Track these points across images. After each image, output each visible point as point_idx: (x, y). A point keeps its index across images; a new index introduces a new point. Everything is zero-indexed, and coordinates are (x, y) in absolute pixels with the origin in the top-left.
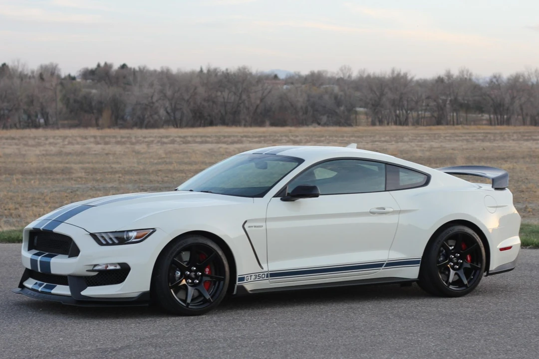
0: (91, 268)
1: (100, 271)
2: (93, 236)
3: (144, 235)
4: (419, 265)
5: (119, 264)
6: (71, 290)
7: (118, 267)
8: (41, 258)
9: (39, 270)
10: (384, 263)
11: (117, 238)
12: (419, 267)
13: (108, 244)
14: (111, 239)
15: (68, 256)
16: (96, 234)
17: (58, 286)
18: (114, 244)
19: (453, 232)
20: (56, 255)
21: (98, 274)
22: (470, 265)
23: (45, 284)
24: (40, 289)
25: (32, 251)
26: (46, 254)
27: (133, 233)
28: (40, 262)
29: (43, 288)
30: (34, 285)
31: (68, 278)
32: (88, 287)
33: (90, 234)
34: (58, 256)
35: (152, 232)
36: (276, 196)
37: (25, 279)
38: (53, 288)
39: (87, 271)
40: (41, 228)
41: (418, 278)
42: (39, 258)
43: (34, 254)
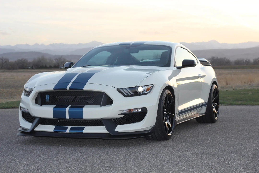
0: (121, 113)
1: (125, 114)
3: (149, 90)
4: (207, 106)
5: (142, 108)
6: (107, 128)
7: (140, 110)
8: (69, 110)
9: (67, 117)
10: (200, 105)
11: (133, 92)
12: (206, 107)
13: (128, 96)
14: (129, 92)
16: (120, 90)
17: (86, 127)
18: (132, 96)
20: (84, 106)
21: (124, 116)
22: (216, 105)
23: (69, 128)
24: (68, 131)
25: (44, 105)
26: (70, 106)
27: (145, 87)
28: (69, 112)
29: (70, 130)
30: (55, 129)
31: (102, 121)
32: (117, 126)
33: (117, 90)
34: (86, 106)
35: (153, 87)
36: (174, 66)
37: (36, 126)
38: (83, 129)
39: (119, 114)
40: (68, 88)
41: (205, 113)
42: (67, 109)
43: (55, 107)
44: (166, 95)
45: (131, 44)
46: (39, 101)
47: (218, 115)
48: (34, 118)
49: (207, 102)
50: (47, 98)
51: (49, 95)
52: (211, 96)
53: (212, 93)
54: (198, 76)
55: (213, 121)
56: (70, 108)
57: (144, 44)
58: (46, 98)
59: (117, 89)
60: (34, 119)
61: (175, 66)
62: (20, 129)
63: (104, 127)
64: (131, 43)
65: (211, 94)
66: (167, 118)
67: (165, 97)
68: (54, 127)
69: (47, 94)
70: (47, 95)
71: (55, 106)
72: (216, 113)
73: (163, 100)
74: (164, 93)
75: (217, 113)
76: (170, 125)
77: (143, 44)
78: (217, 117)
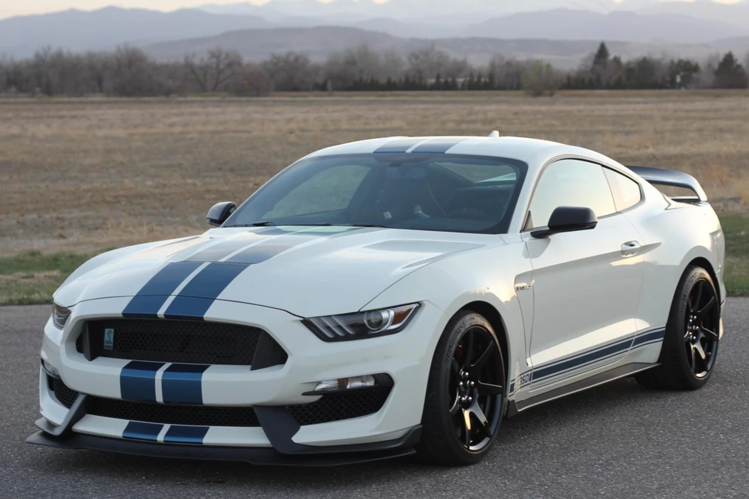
0: (310, 389)
1: (324, 393)
2: (307, 322)
3: (404, 317)
4: (662, 339)
5: (375, 376)
6: (269, 434)
7: (371, 383)
8: (164, 376)
9: (159, 398)
10: (632, 340)
11: (352, 326)
12: (662, 342)
13: (337, 339)
14: (339, 327)
15: (250, 367)
16: (312, 320)
17: (212, 428)
18: (347, 338)
19: (696, 278)
20: (207, 367)
21: (321, 399)
22: (705, 333)
23: (166, 427)
24: (161, 437)
25: (100, 360)
26: (168, 365)
27: (389, 312)
28: (164, 382)
29: (168, 434)
30: (127, 430)
31: (256, 411)
32: (302, 427)
33: (301, 321)
34: (213, 367)
35: (417, 309)
36: (523, 230)
37: (77, 418)
38: (203, 433)
39: (303, 394)
40: (161, 312)
41: (658, 362)
42: (159, 375)
43: (127, 367)
44: (463, 330)
45: (409, 151)
46: (87, 344)
47: (709, 366)
48: (75, 394)
49: (665, 325)
50: (109, 335)
51: (113, 330)
52: (680, 306)
53: (682, 297)
54: (620, 249)
55: (690, 385)
56: (166, 371)
57: (447, 152)
58: (106, 338)
59: (302, 319)
60: (75, 396)
61: (529, 227)
62: (40, 423)
63: (260, 429)
64: (408, 147)
65: (681, 301)
66: (470, 398)
67: (459, 337)
68: (125, 423)
69: (108, 328)
70: (107, 330)
71: (127, 362)
72: (703, 355)
73: (450, 347)
74: (458, 326)
75: (708, 357)
76: (483, 418)
77: (444, 153)
78: (708, 371)
